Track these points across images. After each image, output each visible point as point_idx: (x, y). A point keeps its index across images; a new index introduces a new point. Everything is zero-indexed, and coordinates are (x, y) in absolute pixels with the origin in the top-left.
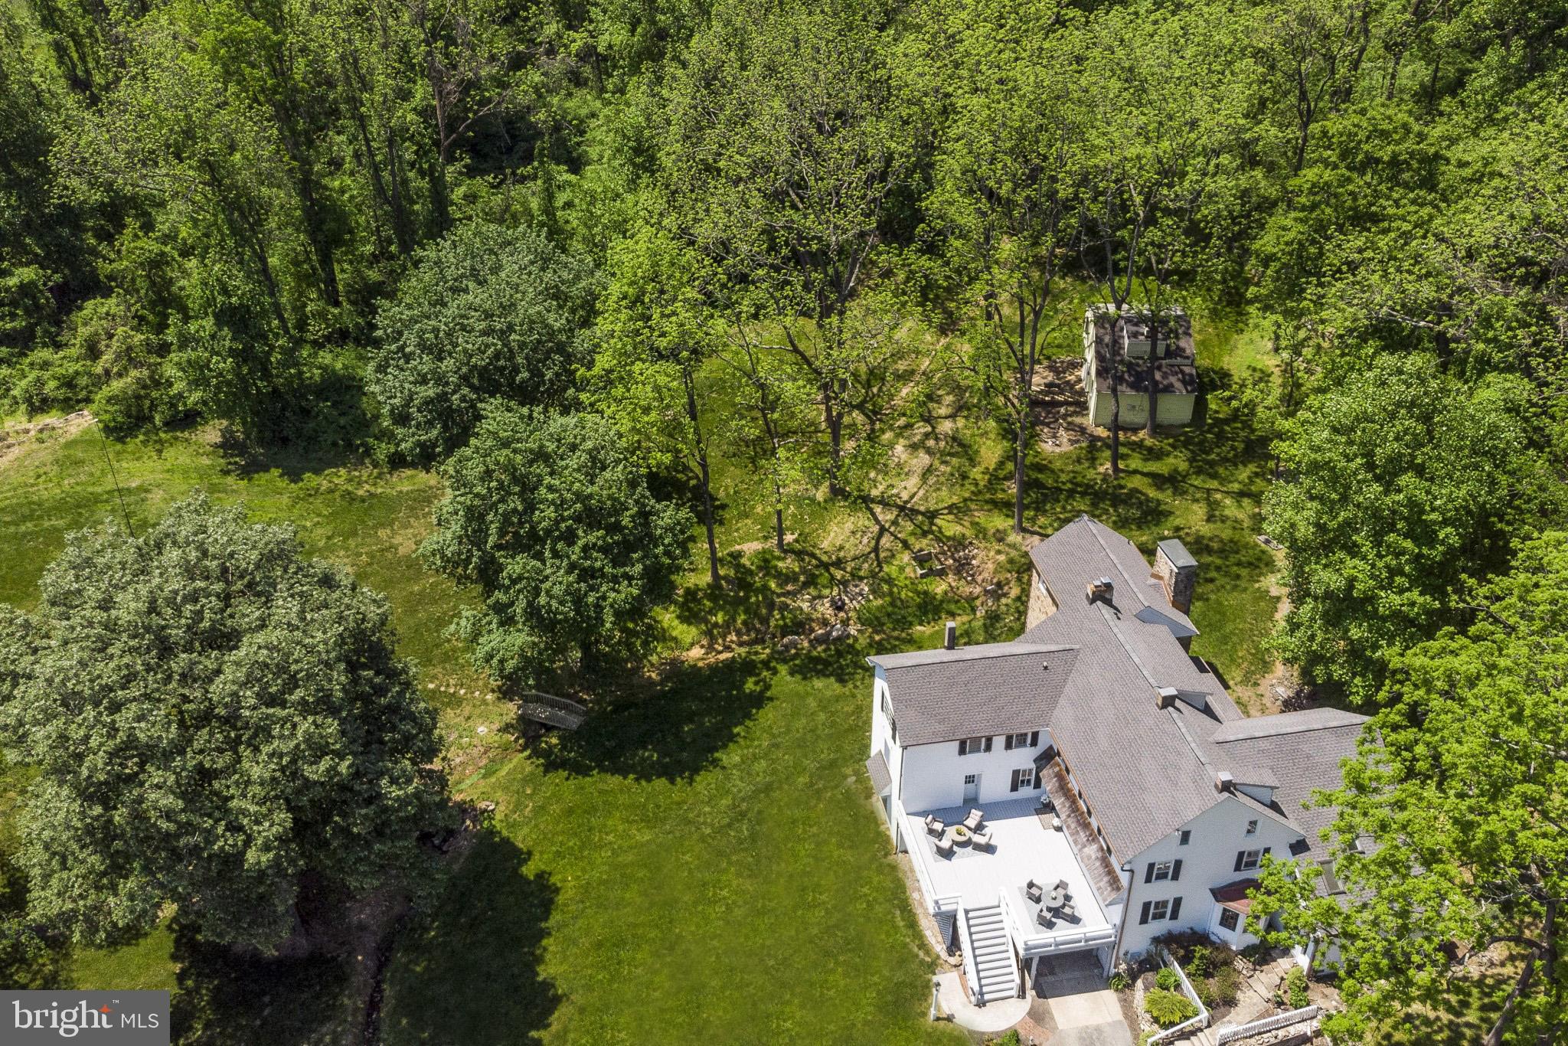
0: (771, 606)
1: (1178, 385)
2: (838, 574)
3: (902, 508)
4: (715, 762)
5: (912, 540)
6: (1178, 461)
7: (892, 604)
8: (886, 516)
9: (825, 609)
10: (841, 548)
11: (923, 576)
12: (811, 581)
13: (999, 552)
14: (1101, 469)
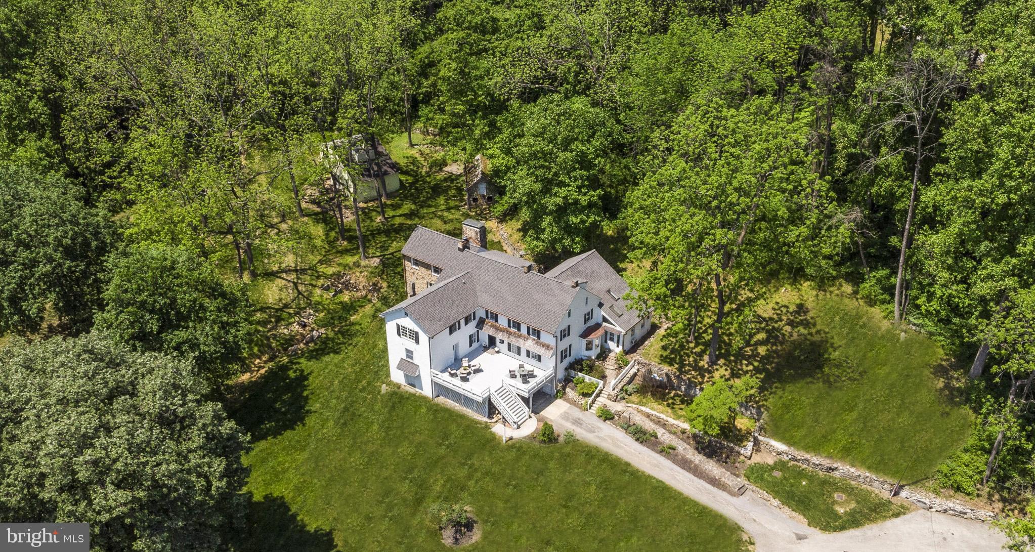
0: (268, 338)
1: (389, 170)
2: (291, 311)
3: (296, 271)
4: (309, 412)
5: (314, 283)
6: (408, 207)
7: (329, 313)
8: (293, 276)
9: (296, 327)
10: (281, 300)
11: (334, 296)
12: (279, 319)
13: (361, 272)
14: (378, 220)
